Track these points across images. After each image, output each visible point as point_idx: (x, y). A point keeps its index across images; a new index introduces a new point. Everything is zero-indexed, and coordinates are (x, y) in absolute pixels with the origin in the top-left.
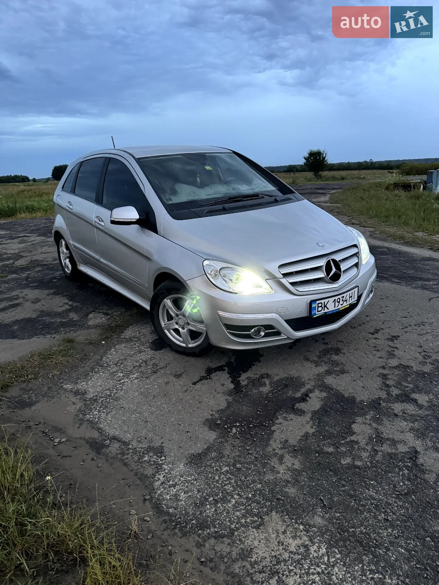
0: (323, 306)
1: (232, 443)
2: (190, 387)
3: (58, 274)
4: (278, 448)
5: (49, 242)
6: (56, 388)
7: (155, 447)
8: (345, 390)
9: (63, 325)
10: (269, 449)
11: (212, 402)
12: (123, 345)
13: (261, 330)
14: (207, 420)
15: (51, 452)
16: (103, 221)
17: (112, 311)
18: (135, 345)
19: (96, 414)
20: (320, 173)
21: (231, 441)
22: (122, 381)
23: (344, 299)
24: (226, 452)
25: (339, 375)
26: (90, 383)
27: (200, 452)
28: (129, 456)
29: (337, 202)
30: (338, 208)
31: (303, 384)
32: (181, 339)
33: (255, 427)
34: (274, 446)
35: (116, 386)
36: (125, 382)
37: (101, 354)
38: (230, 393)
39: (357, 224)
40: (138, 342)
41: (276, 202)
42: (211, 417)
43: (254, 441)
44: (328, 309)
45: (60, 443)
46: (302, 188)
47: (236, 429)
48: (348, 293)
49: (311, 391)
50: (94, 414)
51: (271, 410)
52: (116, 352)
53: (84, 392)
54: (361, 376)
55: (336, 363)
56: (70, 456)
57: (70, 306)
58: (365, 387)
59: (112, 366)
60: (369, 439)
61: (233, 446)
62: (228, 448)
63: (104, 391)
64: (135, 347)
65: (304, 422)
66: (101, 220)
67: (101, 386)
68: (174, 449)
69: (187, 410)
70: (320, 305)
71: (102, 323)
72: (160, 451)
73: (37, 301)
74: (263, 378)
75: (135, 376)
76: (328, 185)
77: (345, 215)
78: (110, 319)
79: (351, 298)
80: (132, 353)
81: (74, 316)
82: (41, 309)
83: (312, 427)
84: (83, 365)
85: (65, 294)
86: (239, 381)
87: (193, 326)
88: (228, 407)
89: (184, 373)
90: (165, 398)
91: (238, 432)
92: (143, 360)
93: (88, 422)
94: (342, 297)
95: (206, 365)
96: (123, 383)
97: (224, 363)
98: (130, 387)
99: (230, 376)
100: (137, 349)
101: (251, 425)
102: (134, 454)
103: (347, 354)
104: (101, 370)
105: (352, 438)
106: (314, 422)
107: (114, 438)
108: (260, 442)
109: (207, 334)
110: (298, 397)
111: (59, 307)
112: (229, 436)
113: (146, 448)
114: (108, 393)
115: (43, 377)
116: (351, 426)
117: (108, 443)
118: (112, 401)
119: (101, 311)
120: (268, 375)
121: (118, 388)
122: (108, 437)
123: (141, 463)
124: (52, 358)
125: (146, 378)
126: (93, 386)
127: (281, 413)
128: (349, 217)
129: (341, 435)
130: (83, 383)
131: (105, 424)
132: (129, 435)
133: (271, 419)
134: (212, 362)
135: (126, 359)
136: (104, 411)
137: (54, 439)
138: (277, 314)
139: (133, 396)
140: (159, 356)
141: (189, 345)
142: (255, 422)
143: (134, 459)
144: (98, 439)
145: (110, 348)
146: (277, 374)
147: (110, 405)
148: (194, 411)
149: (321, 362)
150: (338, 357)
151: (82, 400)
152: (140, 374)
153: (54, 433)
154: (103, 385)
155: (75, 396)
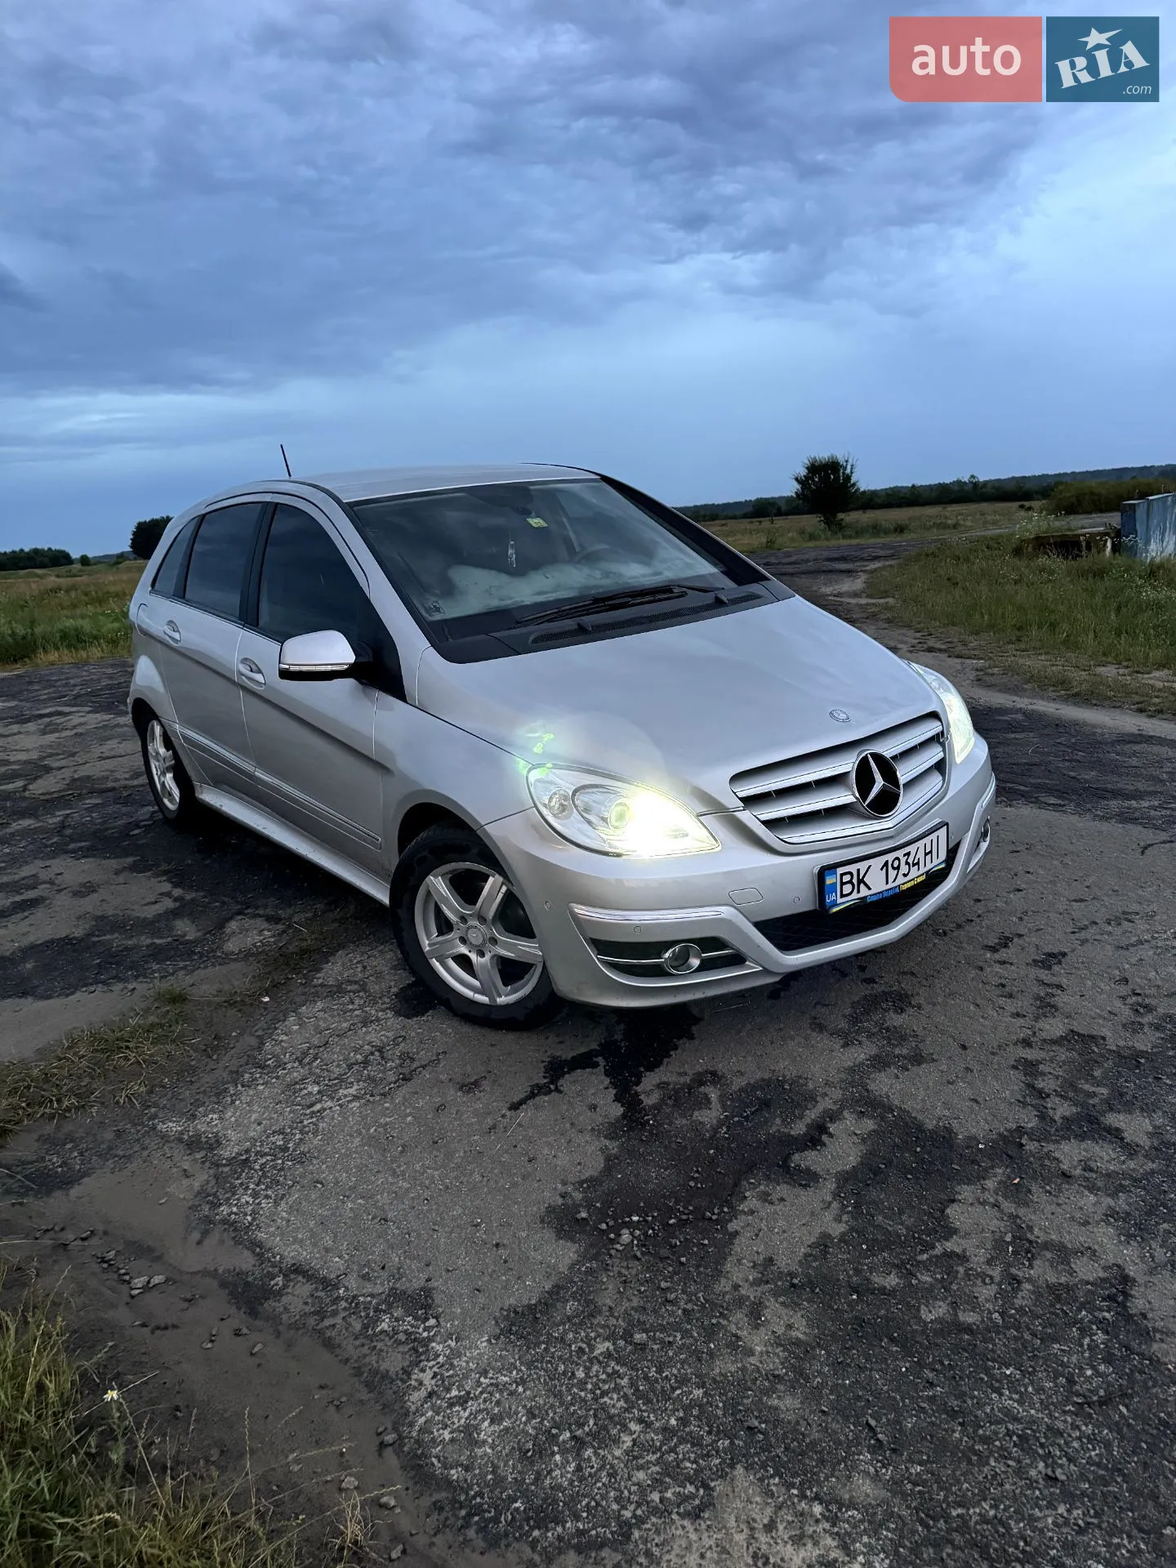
0: (855, 881)
1: (619, 1273)
2: (503, 1116)
3: (144, 813)
4: (747, 1280)
5: (121, 726)
6: (138, 1131)
7: (410, 1292)
8: (922, 1111)
9: (157, 953)
10: (724, 1285)
11: (563, 1159)
12: (320, 1005)
13: (692, 952)
14: (551, 1210)
15: (122, 1315)
16: (260, 671)
17: (290, 911)
18: (353, 1003)
19: (247, 1202)
20: (841, 516)
21: (617, 1266)
22: (318, 1107)
23: (910, 861)
24: (606, 1299)
25: (908, 1070)
26: (229, 1114)
27: (533, 1302)
28: (338, 1320)
29: (885, 594)
30: (887, 608)
31: (812, 1098)
32: (476, 983)
33: (682, 1223)
34: (737, 1276)
35: (302, 1122)
36: (325, 1110)
37: (260, 1033)
38: (612, 1131)
39: (940, 650)
40: (361, 994)
41: (719, 606)
42: (560, 1201)
43: (682, 1264)
44: (869, 889)
45: (147, 1288)
46: (793, 559)
47: (632, 1234)
48: (920, 844)
49: (833, 1116)
50: (241, 1204)
51: (725, 1175)
52: (302, 1025)
53: (213, 1140)
54: (967, 1069)
55: (898, 1036)
56: (175, 1327)
57: (176, 900)
58: (979, 1099)
59: (289, 1066)
60: (994, 1248)
61: (625, 1282)
62: (610, 1287)
63: (268, 1137)
64: (353, 1010)
65: (818, 1205)
66: (254, 667)
67: (259, 1124)
68: (461, 1296)
69: (496, 1182)
70: (846, 878)
71: (263, 945)
72: (421, 1303)
73: (87, 889)
74: (702, 1083)
75: (352, 1091)
76: (861, 548)
77: (909, 627)
78: (284, 932)
79: (929, 857)
80: (345, 1025)
81: (186, 929)
82: (100, 913)
83: (838, 1219)
84: (212, 1065)
85: (164, 867)
86: (637, 1094)
87: (506, 946)
88: (608, 1170)
89: (485, 1077)
90: (434, 1152)
91: (635, 1242)
92: (372, 1046)
93: (226, 1226)
94: (905, 855)
95: (546, 1051)
96: (318, 1111)
97: (595, 1046)
98: (340, 1122)
99: (611, 1082)
100: (357, 1016)
101: (671, 1218)
102: (350, 1314)
103: (928, 1008)
104: (260, 1077)
105: (948, 1244)
106: (843, 1205)
107: (298, 1270)
108: (698, 1266)
109: (544, 967)
110: (799, 1134)
111: (145, 905)
112: (613, 1252)
113: (384, 1296)
114: (278, 1143)
115: (103, 1103)
116: (943, 1212)
117: (281, 1283)
118: (290, 1163)
119: (261, 912)
120: (714, 1073)
121: (304, 1127)
122: (281, 1268)
123: (371, 1339)
124: (127, 1047)
125: (382, 1095)
126: (238, 1124)
127: (752, 1181)
128: (919, 632)
129: (919, 1238)
130: (210, 1116)
131: (272, 1229)
132: (337, 1259)
133: (727, 1201)
134: (561, 1042)
135: (327, 1043)
136: (269, 1193)
137: (131, 1278)
138: (733, 906)
139: (348, 1149)
140: (418, 1033)
141: (498, 1000)
142: (681, 1209)
143: (350, 1329)
144: (253, 1274)
145: (284, 1015)
146: (739, 1072)
147: (285, 1176)
148: (514, 1185)
149: (858, 1032)
150: (904, 1019)
151: (207, 1164)
152: (366, 1085)
153: (130, 1261)
154: (265, 1119)
155: (188, 1152)
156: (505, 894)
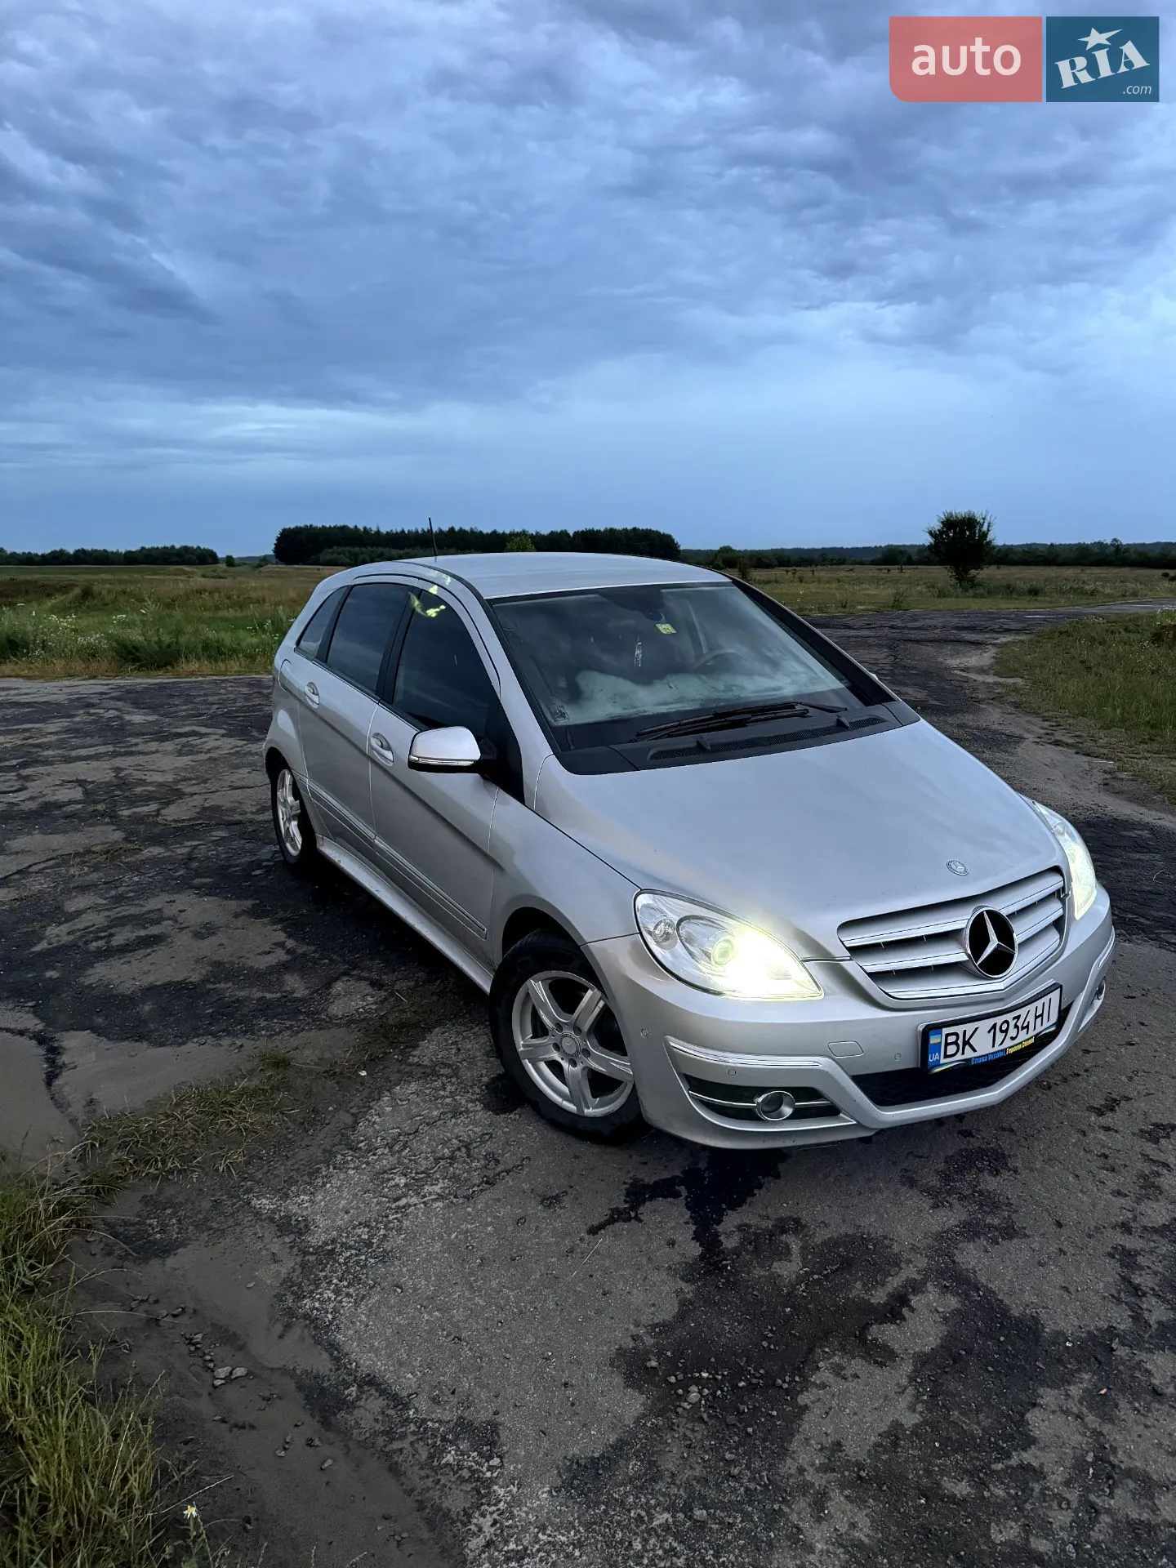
0: (960, 1042)
1: (685, 1435)
2: (581, 1240)
3: (267, 851)
4: (813, 1465)
5: (252, 754)
6: (234, 1204)
7: (476, 1424)
8: (1010, 1294)
9: (266, 1009)
10: (789, 1467)
11: (638, 1298)
12: (413, 1087)
13: (785, 1100)
14: (621, 1352)
15: (204, 1406)
16: (389, 748)
17: (393, 977)
18: (445, 1089)
19: (329, 1298)
20: (973, 572)
21: (684, 1427)
22: (403, 1202)
23: (1020, 1024)
24: (669, 1464)
25: (998, 1243)
26: (320, 1197)
27: (596, 1455)
28: (405, 1444)
29: (1014, 673)
30: (1015, 689)
31: (895, 1262)
32: (566, 1089)
33: (752, 1388)
34: (803, 1459)
35: (387, 1216)
36: (410, 1206)
37: (354, 1110)
38: (689, 1273)
39: (1068, 745)
40: (454, 1080)
41: (840, 729)
42: (631, 1345)
43: (748, 1434)
44: (975, 1050)
45: (229, 1379)
46: (917, 624)
47: (700, 1392)
48: (1032, 1007)
49: (916, 1287)
50: (322, 1299)
51: (800, 1338)
52: (395, 1106)
53: (302, 1225)
54: (1061, 1250)
55: (990, 1202)
56: (252, 1427)
57: (288, 952)
58: (1072, 1289)
59: (379, 1152)
60: (1074, 1467)
61: (689, 1447)
62: (675, 1451)
63: (354, 1228)
64: (443, 1097)
65: (892, 1389)
66: (384, 743)
67: (347, 1213)
68: (527, 1435)
69: (570, 1314)
70: (952, 1039)
71: (366, 1012)
72: (487, 1438)
73: (206, 931)
74: (783, 1231)
75: (437, 1189)
76: (991, 617)
77: (1036, 714)
78: (385, 1000)
79: (1039, 1020)
80: (435, 1113)
81: (295, 985)
82: (216, 958)
83: (912, 1408)
84: (307, 1141)
85: (281, 914)
86: (717, 1234)
87: (598, 1059)
88: (681, 1316)
89: (566, 1192)
90: (512, 1270)
91: (703, 1402)
92: (460, 1141)
93: (308, 1322)
94: (1014, 1018)
95: (628, 1172)
96: (404, 1207)
97: (678, 1173)
98: (423, 1222)
99: (691, 1217)
100: (448, 1104)
101: (741, 1380)
102: (418, 1439)
103: (1024, 1173)
104: (352, 1160)
105: (1024, 1455)
106: (919, 1392)
107: (371, 1382)
108: (764, 1440)
109: (634, 1085)
110: (879, 1303)
111: (260, 954)
112: (680, 1410)
113: (451, 1425)
114: (363, 1237)
115: (203, 1169)
116: (1023, 1415)
117: (354, 1394)
118: (372, 1261)
119: (365, 974)
120: (797, 1221)
121: (390, 1222)
122: (356, 1377)
123: (435, 1470)
124: (231, 1113)
125: (464, 1197)
126: (327, 1209)
127: (827, 1350)
128: (1047, 721)
129: (996, 1443)
130: (302, 1197)
131: (350, 1332)
132: (410, 1376)
133: (799, 1369)
134: (645, 1163)
135: (417, 1131)
136: (351, 1290)
137: (215, 1366)
138: (830, 1057)
139: (429, 1253)
140: (504, 1133)
141: (586, 1111)
142: (752, 1372)
143: (417, 1456)
144: (329, 1380)
145: (379, 1093)
146: (823, 1222)
147: (367, 1274)
148: (587, 1318)
149: (949, 1193)
150: (999, 1182)
151: (295, 1250)
152: (451, 1184)
153: (215, 1346)
154: (353, 1208)
155: (279, 1234)
156: (602, 1009)
